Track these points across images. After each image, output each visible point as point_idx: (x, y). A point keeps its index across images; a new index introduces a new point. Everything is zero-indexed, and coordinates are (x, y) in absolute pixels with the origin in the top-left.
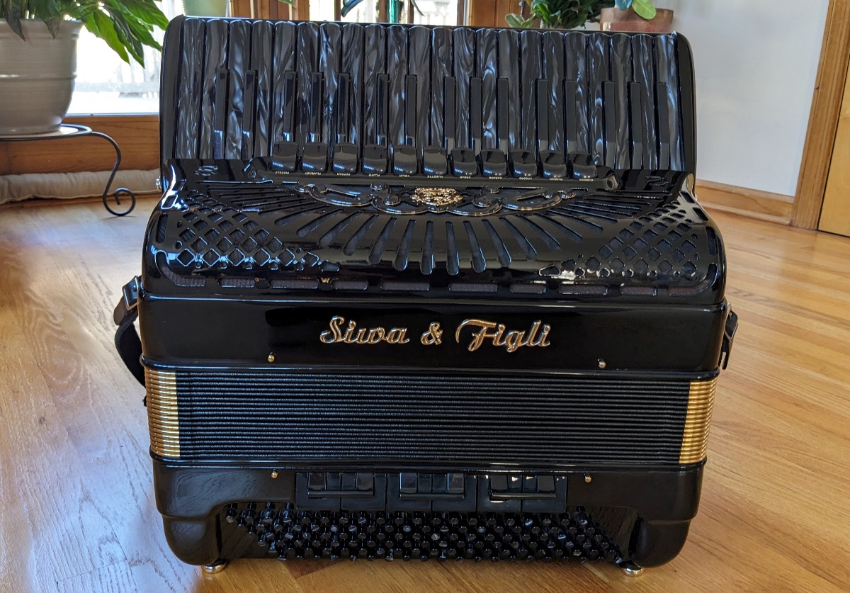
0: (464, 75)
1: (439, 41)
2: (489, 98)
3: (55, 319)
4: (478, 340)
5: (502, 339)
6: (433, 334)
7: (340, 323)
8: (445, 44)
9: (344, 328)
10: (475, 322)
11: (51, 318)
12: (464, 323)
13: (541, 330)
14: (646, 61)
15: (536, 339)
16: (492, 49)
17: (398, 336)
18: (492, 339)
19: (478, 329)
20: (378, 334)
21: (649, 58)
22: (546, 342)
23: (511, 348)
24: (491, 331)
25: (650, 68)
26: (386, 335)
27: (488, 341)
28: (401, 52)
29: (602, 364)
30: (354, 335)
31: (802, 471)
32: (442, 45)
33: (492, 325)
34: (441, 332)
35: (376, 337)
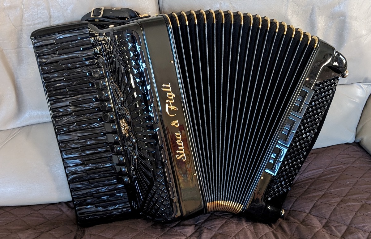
1: (61, 131)
2: (79, 108)
4: (173, 108)
6: (175, 123)
7: (178, 156)
8: (62, 128)
9: (180, 154)
10: (167, 110)
12: (169, 114)
13: (165, 87)
14: (47, 49)
15: (168, 88)
16: (59, 110)
18: (172, 103)
19: (169, 109)
22: (169, 84)
23: (173, 95)
24: (169, 105)
25: (49, 47)
26: (179, 139)
27: (173, 104)
28: (70, 144)
29: (172, 62)
30: (182, 150)
32: (63, 129)
33: (167, 105)
34: (174, 121)
35: (180, 142)
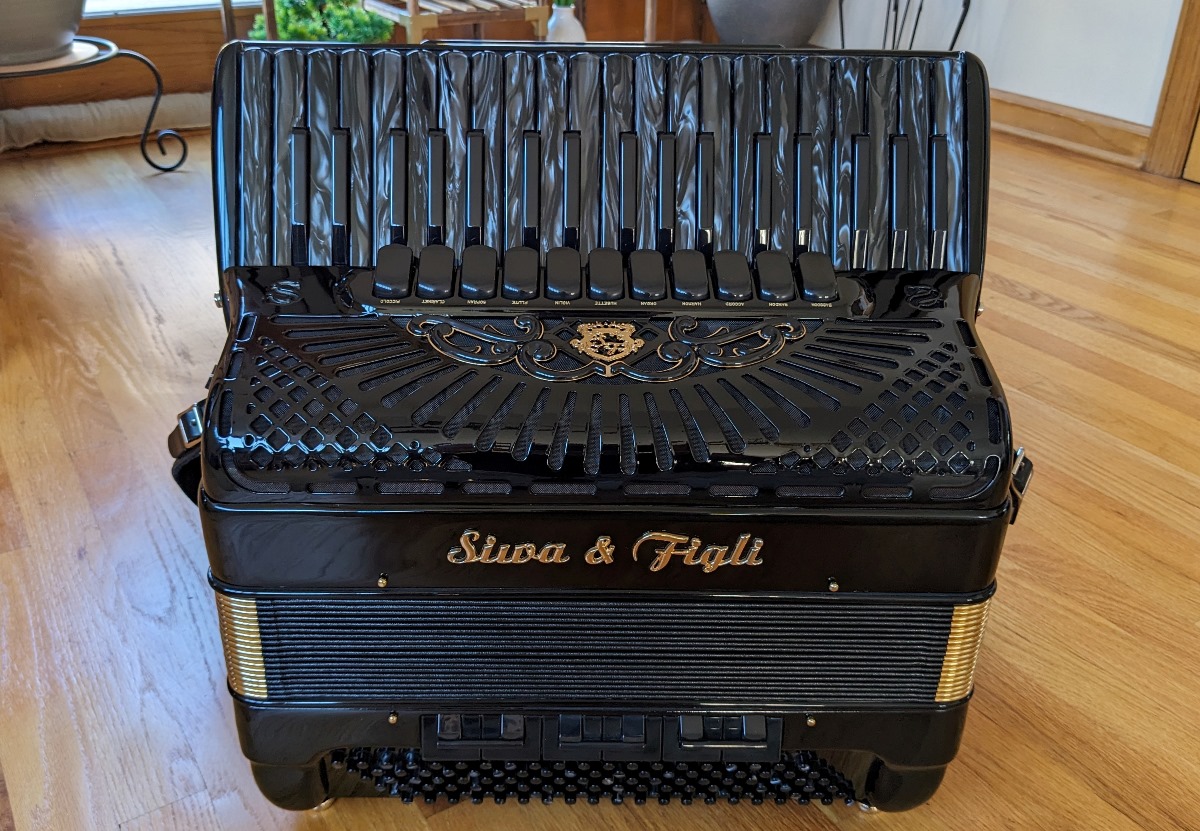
0: (649, 129)
1: (614, 76)
2: (686, 162)
3: (87, 369)
4: (663, 558)
5: (697, 555)
6: (603, 550)
7: (475, 539)
8: (621, 81)
9: (479, 546)
11: (82, 368)
13: (750, 544)
14: (919, 101)
15: (744, 555)
16: (691, 87)
17: (555, 553)
18: (683, 556)
19: (664, 544)
20: (525, 553)
21: (924, 96)
23: (709, 568)
24: (679, 546)
25: (925, 111)
26: (537, 552)
27: (676, 560)
28: (558, 94)
29: (834, 586)
30: (494, 552)
31: (1114, 631)
32: (618, 82)
33: (683, 539)
34: (612, 548)
35: (524, 554)
